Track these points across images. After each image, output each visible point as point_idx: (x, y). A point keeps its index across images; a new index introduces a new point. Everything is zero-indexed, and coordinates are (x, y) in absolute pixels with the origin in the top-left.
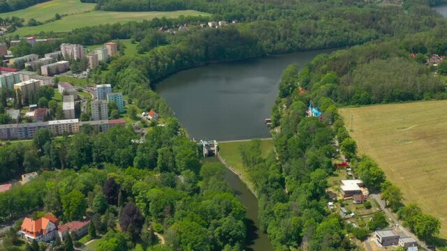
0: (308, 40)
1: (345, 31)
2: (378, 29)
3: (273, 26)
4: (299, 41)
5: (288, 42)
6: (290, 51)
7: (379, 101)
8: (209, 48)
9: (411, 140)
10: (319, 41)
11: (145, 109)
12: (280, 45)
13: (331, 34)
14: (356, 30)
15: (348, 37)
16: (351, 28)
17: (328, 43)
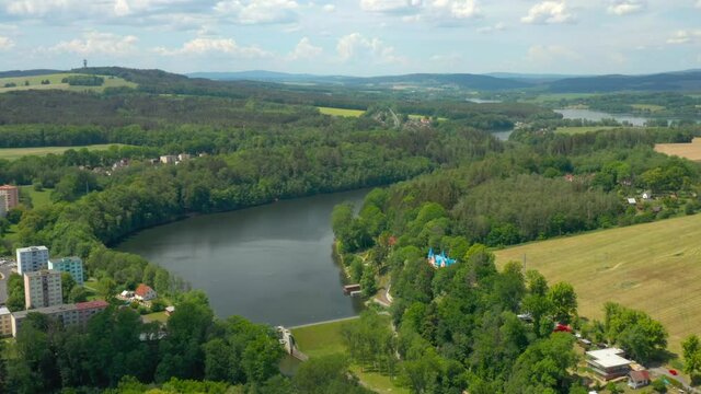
0: (335, 175)
1: (386, 160)
2: (430, 156)
3: (278, 154)
4: (323, 177)
5: (307, 179)
6: (311, 193)
7: (533, 236)
8: (183, 190)
9: (638, 282)
10: (352, 176)
11: (124, 286)
12: (294, 184)
13: (366, 165)
14: (400, 158)
15: (392, 169)
16: (392, 155)
17: (365, 177)
